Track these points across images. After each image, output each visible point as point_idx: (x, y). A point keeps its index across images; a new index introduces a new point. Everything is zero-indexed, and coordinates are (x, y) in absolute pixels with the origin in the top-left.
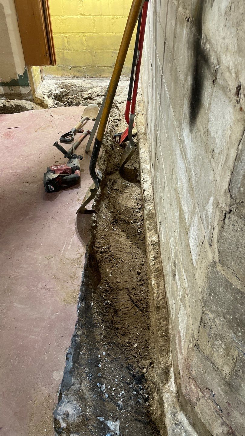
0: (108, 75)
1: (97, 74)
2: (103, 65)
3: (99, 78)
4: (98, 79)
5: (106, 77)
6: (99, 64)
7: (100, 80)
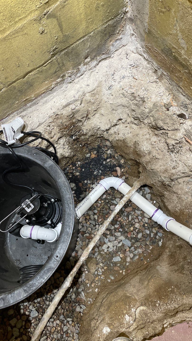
0: (47, 84)
1: (14, 103)
2: (22, 74)
3: (24, 108)
4: (22, 110)
5: (44, 93)
6: (8, 80)
7: (30, 107)
